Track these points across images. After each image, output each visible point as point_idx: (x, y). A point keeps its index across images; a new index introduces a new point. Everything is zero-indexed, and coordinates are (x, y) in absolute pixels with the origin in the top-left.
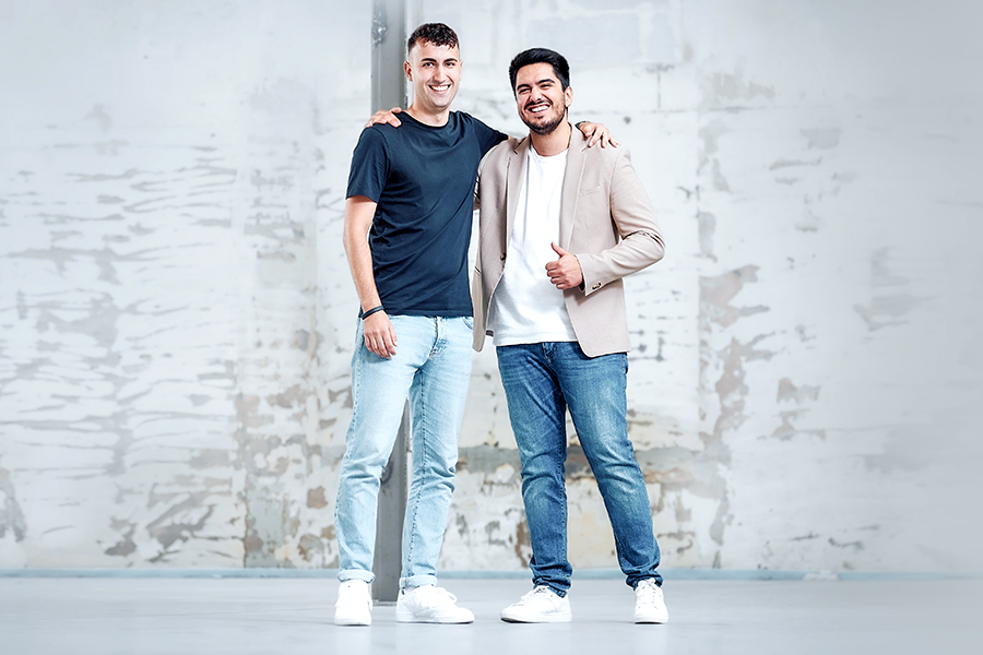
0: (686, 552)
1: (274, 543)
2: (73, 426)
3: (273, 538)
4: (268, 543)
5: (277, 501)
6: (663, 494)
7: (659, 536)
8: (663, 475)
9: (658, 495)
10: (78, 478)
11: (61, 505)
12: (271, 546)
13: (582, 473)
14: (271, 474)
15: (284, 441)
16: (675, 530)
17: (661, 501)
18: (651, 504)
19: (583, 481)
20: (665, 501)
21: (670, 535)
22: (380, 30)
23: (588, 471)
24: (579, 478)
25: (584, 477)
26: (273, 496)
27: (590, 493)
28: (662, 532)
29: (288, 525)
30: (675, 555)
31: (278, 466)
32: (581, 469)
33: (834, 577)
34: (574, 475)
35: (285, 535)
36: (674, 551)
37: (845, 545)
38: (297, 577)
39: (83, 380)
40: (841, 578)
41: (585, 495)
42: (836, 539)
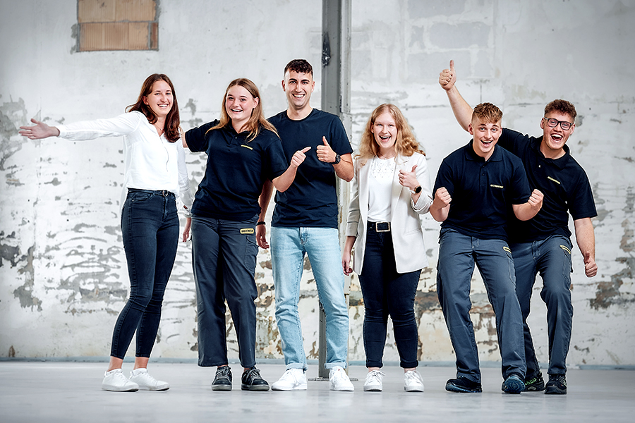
0: (494, 352)
1: (263, 344)
2: (180, 278)
3: (263, 341)
4: (260, 344)
5: (265, 321)
6: (481, 320)
7: (479, 343)
8: (481, 308)
9: (478, 320)
10: (181, 307)
11: (174, 323)
12: (262, 346)
13: (436, 307)
14: (262, 306)
15: (269, 288)
16: (488, 340)
17: (480, 323)
18: (474, 325)
19: (436, 312)
20: (482, 323)
21: (485, 342)
22: (326, 58)
23: (438, 306)
24: (434, 310)
25: (437, 309)
26: (263, 318)
27: (440, 318)
28: (480, 341)
29: (271, 335)
30: (487, 353)
31: (266, 302)
32: (435, 305)
33: (578, 367)
34: (431, 308)
35: (270, 340)
36: (487, 351)
37: (583, 350)
38: (276, 364)
39: (184, 253)
40: (581, 368)
41: (437, 319)
42: (578, 347)
